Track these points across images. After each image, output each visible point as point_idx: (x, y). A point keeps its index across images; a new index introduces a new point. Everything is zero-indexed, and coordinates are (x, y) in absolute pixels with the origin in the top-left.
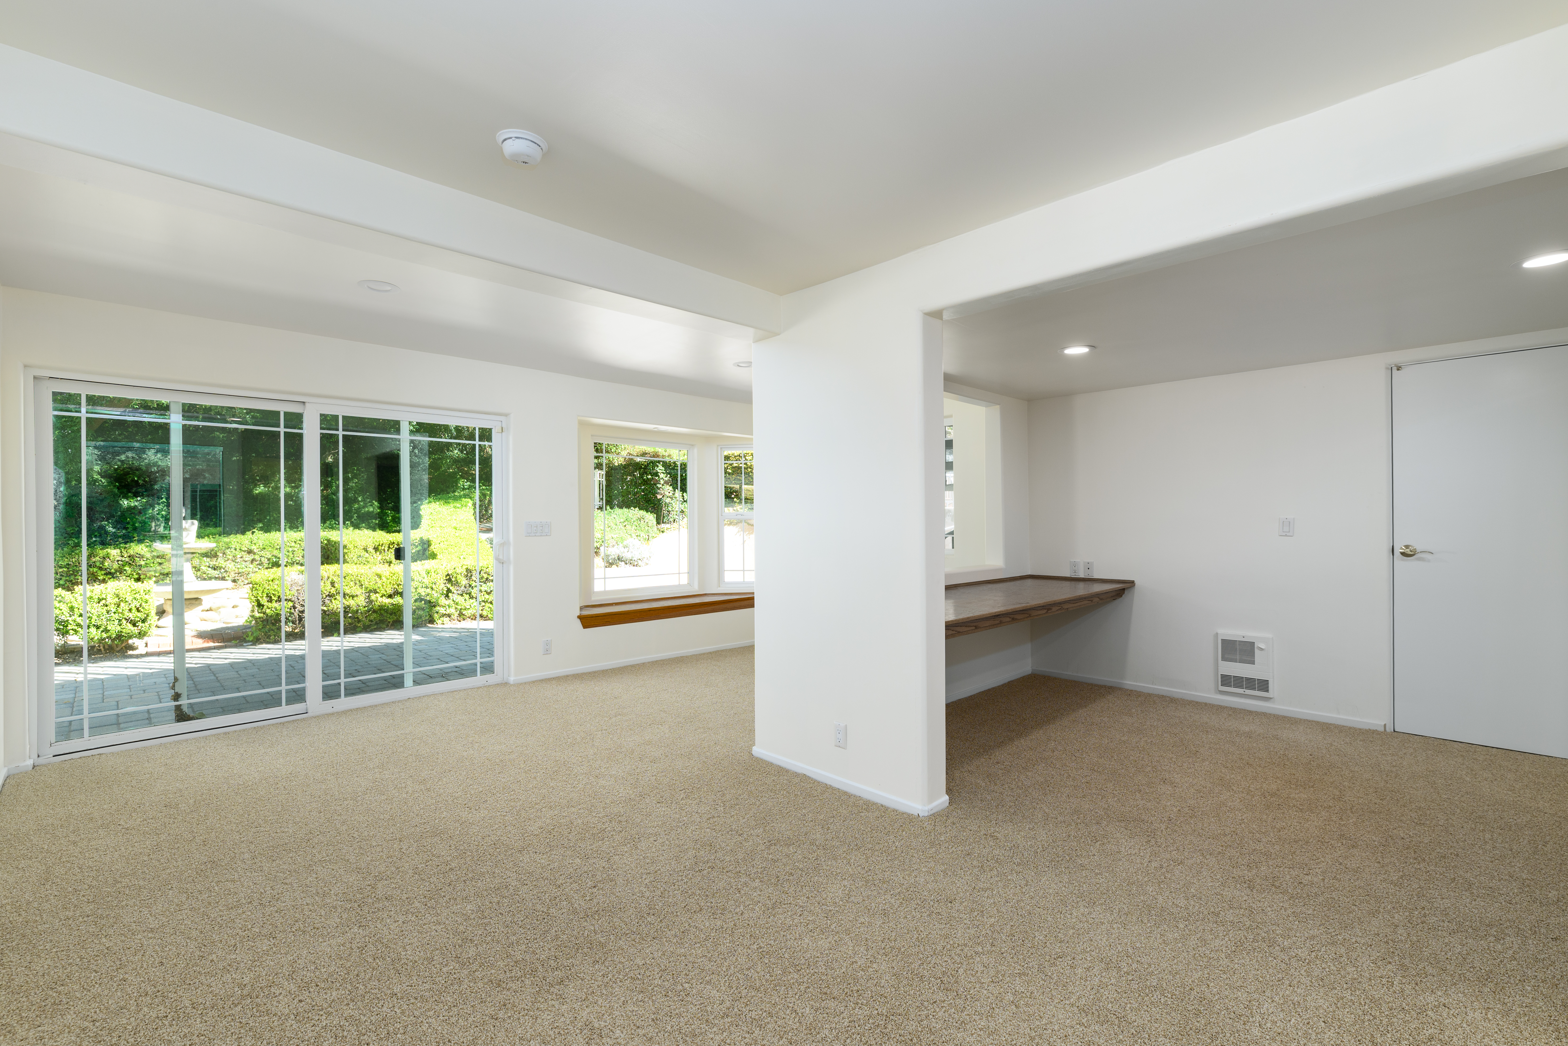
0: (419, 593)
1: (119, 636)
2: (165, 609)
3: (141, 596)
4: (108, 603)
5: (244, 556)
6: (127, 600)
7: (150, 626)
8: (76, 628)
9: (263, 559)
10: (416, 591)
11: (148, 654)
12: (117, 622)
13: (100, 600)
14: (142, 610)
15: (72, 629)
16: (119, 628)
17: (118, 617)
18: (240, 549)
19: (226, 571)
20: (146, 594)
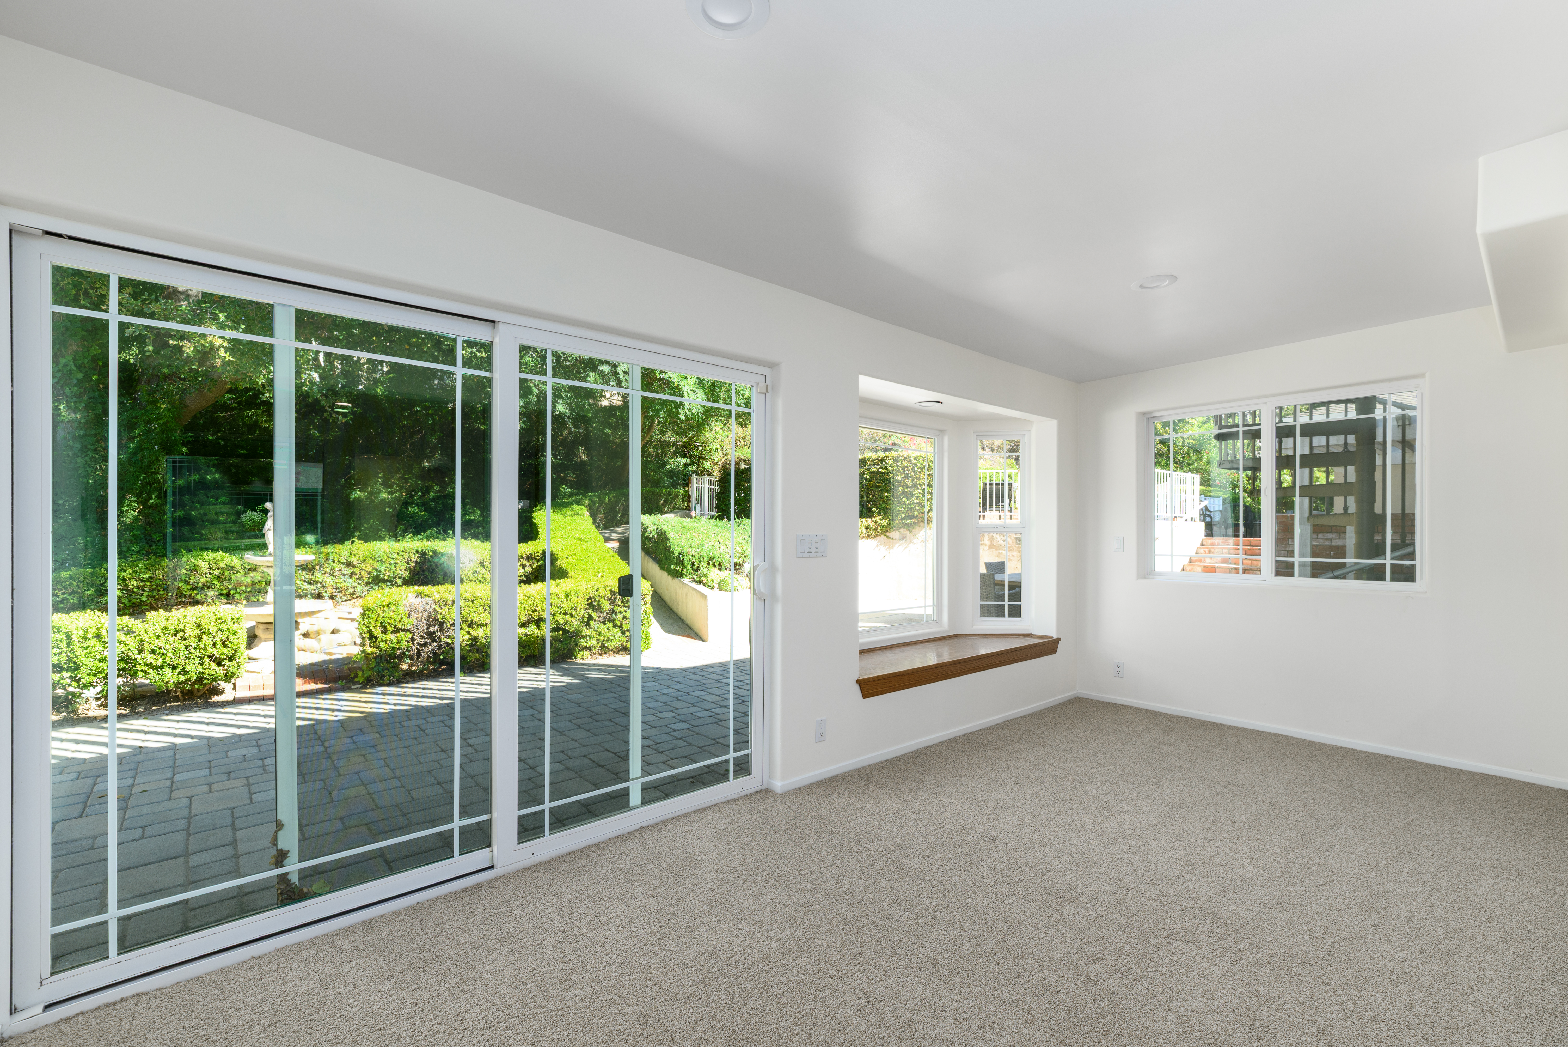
0: (557, 621)
1: (200, 679)
2: (257, 634)
3: (228, 627)
4: (186, 635)
5: (343, 569)
6: (210, 631)
7: (238, 666)
8: (146, 668)
9: (363, 572)
10: (554, 618)
11: (236, 702)
12: (197, 661)
13: (176, 632)
14: (229, 645)
15: (142, 671)
16: (200, 669)
17: (199, 654)
18: (339, 561)
19: (323, 586)
20: (234, 623)
